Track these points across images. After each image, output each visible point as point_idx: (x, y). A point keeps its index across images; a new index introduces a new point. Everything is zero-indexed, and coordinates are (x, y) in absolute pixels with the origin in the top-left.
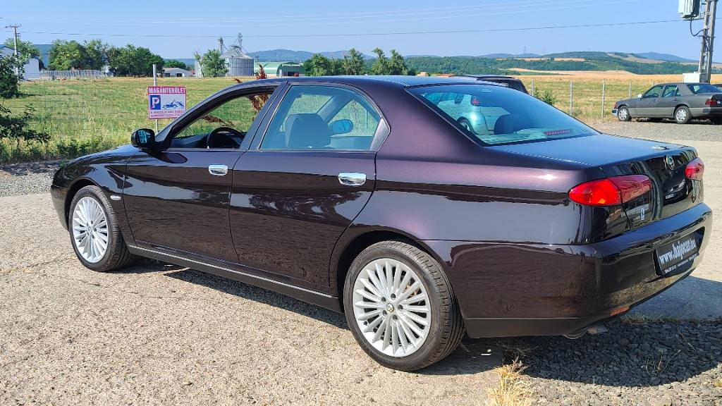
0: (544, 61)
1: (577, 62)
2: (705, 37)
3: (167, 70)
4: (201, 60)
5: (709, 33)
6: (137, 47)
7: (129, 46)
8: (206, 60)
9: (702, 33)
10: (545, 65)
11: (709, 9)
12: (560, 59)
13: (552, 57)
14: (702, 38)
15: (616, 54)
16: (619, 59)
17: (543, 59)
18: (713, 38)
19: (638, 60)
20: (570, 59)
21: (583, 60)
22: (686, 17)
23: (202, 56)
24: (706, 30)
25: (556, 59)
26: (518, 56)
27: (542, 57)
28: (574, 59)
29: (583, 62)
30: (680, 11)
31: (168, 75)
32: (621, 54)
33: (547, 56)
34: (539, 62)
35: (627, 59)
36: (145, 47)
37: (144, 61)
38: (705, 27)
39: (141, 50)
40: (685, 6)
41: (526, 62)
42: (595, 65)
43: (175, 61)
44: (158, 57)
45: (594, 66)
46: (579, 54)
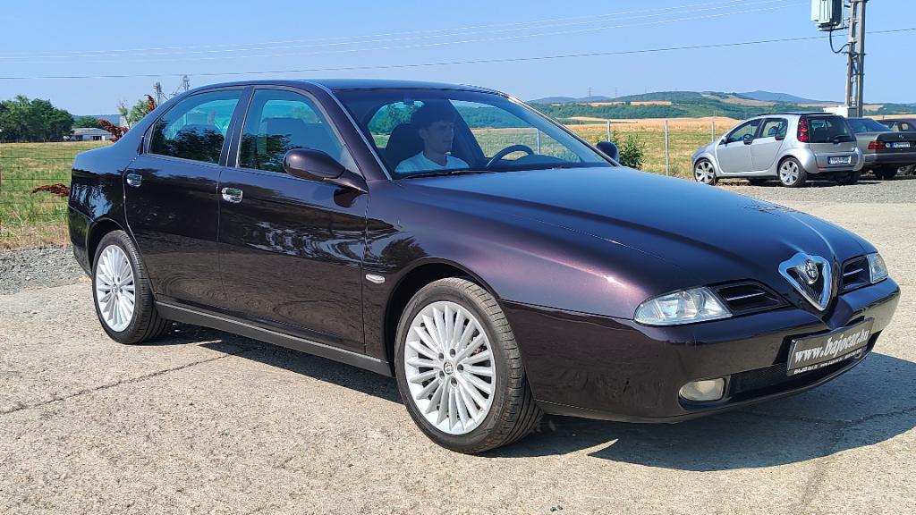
0: (616, 106)
1: (661, 107)
2: (851, 55)
3: (78, 131)
4: (129, 116)
5: (858, 49)
6: (31, 98)
7: (20, 98)
8: (136, 115)
9: (847, 49)
10: (619, 112)
11: (855, 14)
12: (638, 103)
13: (628, 100)
14: (847, 55)
15: (713, 94)
16: (719, 102)
17: (615, 103)
18: (863, 54)
19: (743, 102)
20: (651, 103)
21: (669, 103)
22: (823, 25)
23: (130, 109)
24: (853, 44)
25: (633, 103)
26: (582, 100)
27: (614, 100)
28: (657, 103)
29: (669, 107)
30: (813, 18)
31: (80, 138)
32: (719, 94)
33: (621, 98)
34: (610, 108)
35: (726, 101)
36: (44, 99)
37: (42, 121)
38: (851, 40)
39: (39, 103)
40: (820, 10)
41: (592, 107)
42: (686, 109)
43: (89, 118)
44: (65, 113)
45: (684, 111)
46: (663, 96)
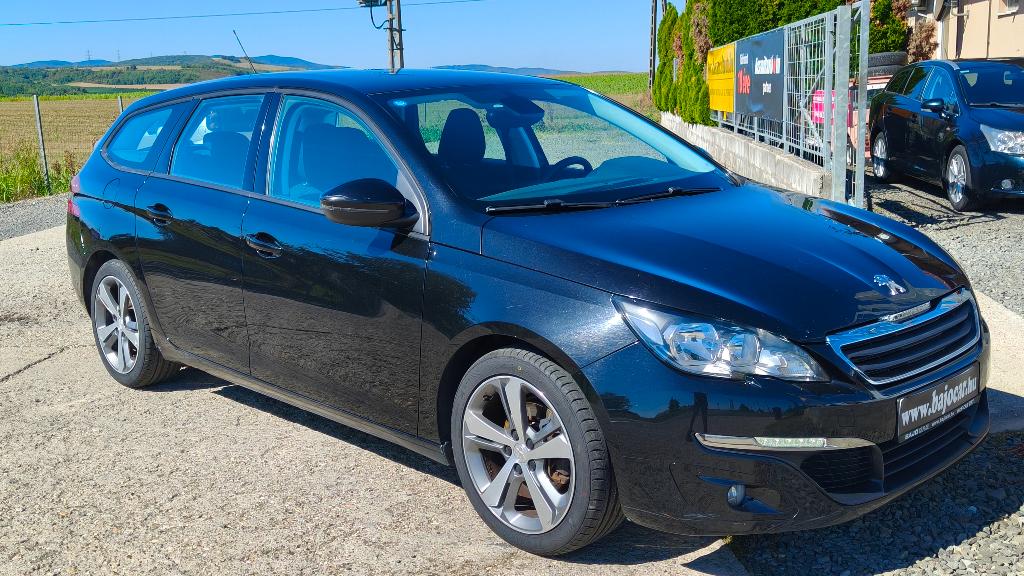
0: (121, 71)
10: (124, 77)
12: (145, 68)
13: (133, 64)
15: (224, 58)
17: (118, 68)
20: (160, 67)
21: (179, 68)
25: (139, 68)
26: (80, 64)
27: (118, 64)
28: (165, 68)
29: (179, 71)
32: (232, 58)
33: (125, 62)
34: (114, 73)
41: (93, 72)
46: (171, 60)
